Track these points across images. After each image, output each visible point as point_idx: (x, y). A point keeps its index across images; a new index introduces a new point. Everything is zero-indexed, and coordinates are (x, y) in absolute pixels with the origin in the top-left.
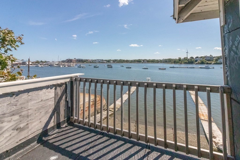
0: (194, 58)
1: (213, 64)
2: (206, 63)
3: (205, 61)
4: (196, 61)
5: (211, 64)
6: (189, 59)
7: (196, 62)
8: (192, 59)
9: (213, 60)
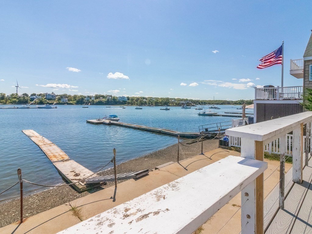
0: (28, 95)
1: (55, 104)
2: (46, 102)
3: (45, 100)
4: (32, 100)
5: (52, 104)
6: (20, 97)
7: (32, 102)
8: (26, 96)
9: (55, 99)
